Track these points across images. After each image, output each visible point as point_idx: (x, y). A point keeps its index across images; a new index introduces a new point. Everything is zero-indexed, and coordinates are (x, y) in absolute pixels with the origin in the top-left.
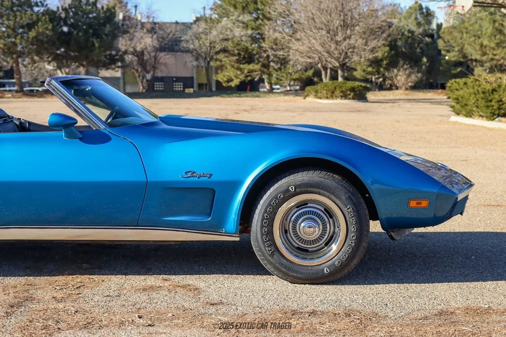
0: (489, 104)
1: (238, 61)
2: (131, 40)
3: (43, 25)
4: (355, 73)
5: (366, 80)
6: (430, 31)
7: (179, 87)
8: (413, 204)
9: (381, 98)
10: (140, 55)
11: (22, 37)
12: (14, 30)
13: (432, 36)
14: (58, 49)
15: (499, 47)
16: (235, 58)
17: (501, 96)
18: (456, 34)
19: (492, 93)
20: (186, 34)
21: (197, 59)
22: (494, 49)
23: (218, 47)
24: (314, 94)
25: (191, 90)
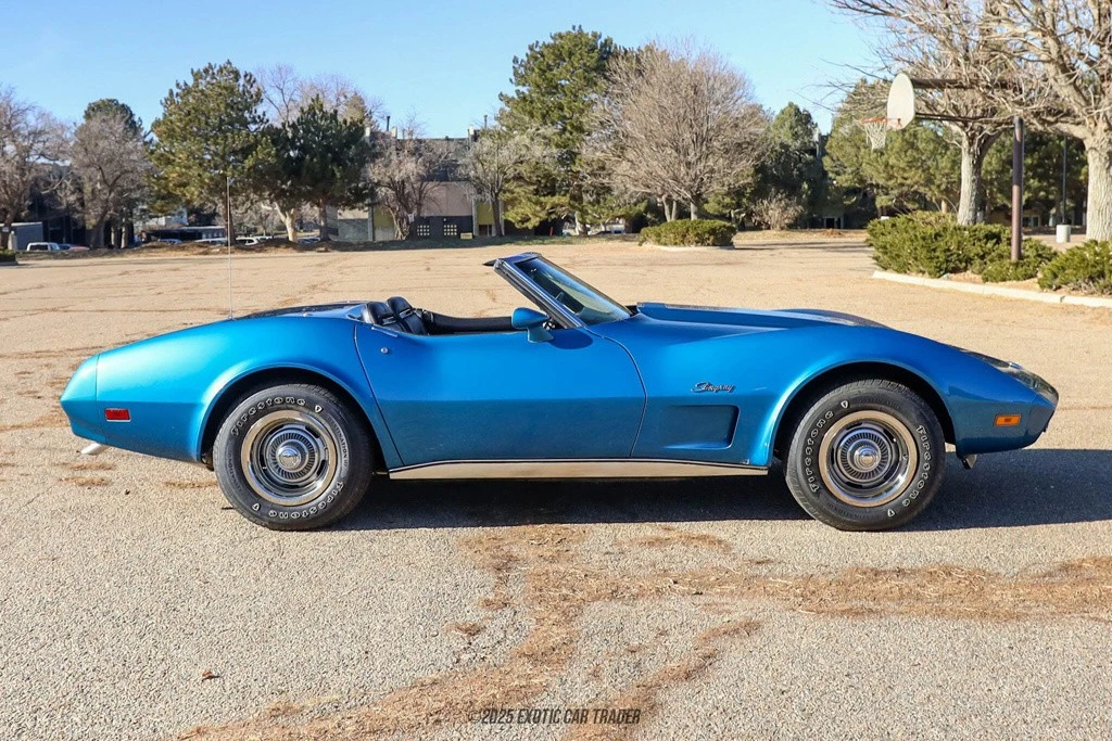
0: (933, 254)
1: (536, 192)
2: (386, 166)
3: (265, 149)
4: (706, 206)
5: (722, 217)
6: (812, 145)
7: (451, 230)
8: (1001, 421)
9: (747, 242)
10: (398, 188)
11: (235, 167)
12: (223, 158)
13: (812, 152)
14: (284, 183)
15: (911, 167)
16: (532, 188)
17: (949, 244)
18: (848, 149)
19: (936, 238)
20: (464, 156)
21: (480, 191)
22: (904, 170)
23: (510, 173)
24: (654, 238)
25: (469, 236)
